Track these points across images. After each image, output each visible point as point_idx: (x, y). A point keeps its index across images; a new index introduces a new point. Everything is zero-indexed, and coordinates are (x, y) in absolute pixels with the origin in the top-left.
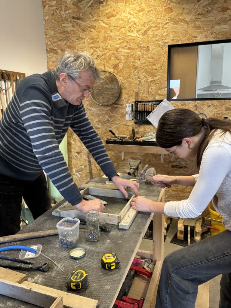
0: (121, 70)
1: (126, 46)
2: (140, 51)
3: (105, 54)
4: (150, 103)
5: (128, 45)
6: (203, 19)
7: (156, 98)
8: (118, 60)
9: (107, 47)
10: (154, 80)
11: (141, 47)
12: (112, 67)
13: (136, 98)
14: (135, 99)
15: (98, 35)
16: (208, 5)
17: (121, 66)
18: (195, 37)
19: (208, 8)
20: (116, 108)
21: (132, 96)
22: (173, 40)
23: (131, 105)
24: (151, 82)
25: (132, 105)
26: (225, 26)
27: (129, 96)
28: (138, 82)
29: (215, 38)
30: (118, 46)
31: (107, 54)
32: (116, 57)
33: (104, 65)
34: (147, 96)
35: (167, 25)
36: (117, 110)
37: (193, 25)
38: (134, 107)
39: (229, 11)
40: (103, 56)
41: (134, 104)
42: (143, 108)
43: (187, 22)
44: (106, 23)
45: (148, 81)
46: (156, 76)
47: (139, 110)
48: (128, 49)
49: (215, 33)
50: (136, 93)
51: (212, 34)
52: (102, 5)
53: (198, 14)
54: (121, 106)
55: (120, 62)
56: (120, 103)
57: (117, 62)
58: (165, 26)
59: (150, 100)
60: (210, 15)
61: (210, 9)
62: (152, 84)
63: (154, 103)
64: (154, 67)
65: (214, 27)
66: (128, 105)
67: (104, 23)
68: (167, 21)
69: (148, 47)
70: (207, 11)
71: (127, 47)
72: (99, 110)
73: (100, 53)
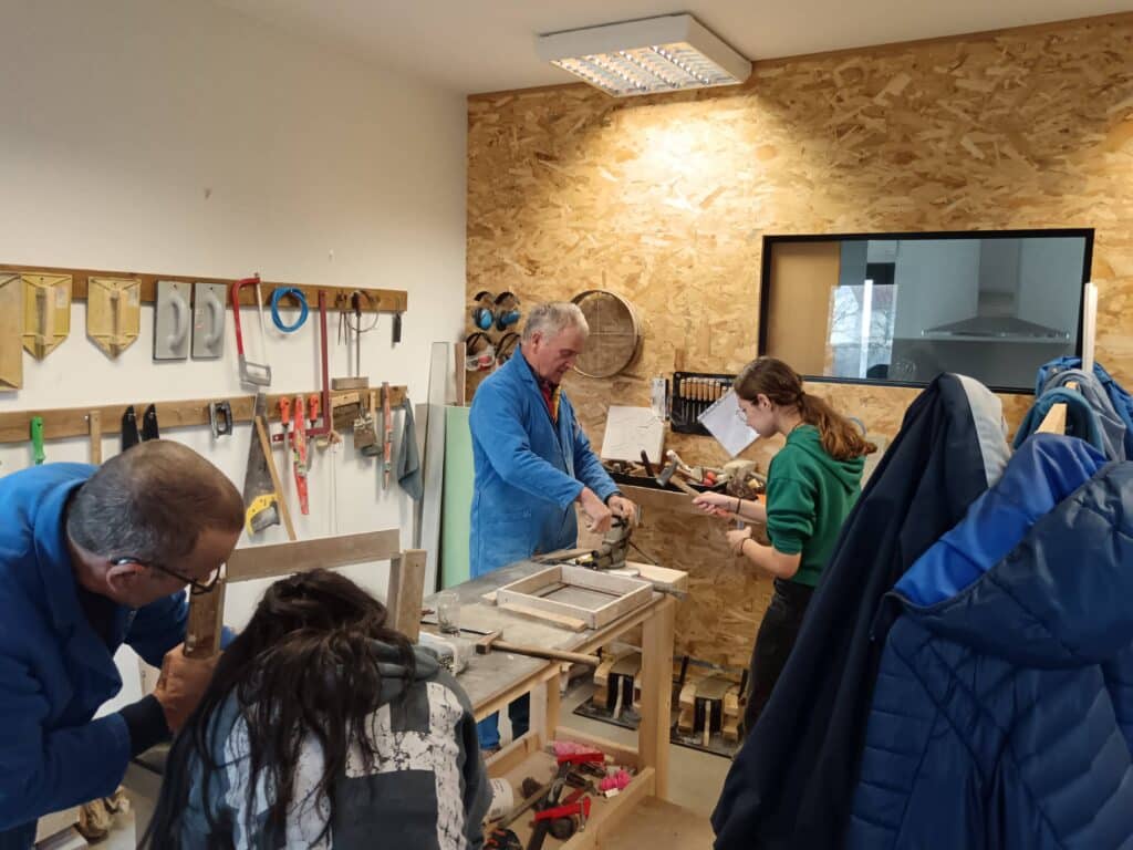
0: (645, 290)
1: (660, 231)
2: (693, 247)
3: (608, 247)
4: (712, 381)
5: (664, 229)
6: (850, 178)
7: (729, 368)
8: (639, 264)
9: (613, 230)
10: (726, 323)
11: (696, 237)
12: (622, 280)
13: (679, 363)
14: (675, 365)
15: (594, 200)
16: (862, 145)
17: (644, 281)
18: (830, 222)
19: (862, 153)
20: (627, 385)
21: (668, 357)
22: (775, 224)
23: (664, 383)
24: (718, 326)
25: (667, 381)
26: (905, 199)
27: (662, 358)
28: (685, 324)
29: (878, 227)
30: (639, 230)
31: (612, 249)
32: (633, 257)
33: (604, 274)
34: (706, 360)
35: (762, 186)
36: (627, 390)
37: (824, 191)
38: (671, 388)
39: (914, 163)
40: (602, 253)
41: (671, 378)
42: (694, 392)
43: (810, 184)
44: (614, 174)
45: (712, 322)
46: (730, 312)
47: (682, 395)
48: (665, 238)
49: (880, 214)
50: (677, 351)
51: (872, 217)
52: (606, 129)
53: (839, 166)
54: (640, 382)
55: (642, 271)
56: (638, 374)
57: (636, 269)
58: (759, 190)
59: (713, 372)
60: (867, 169)
61: (868, 154)
62: (719, 331)
63: (722, 380)
64: (726, 288)
65: (877, 199)
66: (656, 381)
67: (609, 171)
68: (763, 178)
69: (713, 237)
70: (861, 160)
71: (660, 235)
72: (583, 387)
73: (596, 245)
